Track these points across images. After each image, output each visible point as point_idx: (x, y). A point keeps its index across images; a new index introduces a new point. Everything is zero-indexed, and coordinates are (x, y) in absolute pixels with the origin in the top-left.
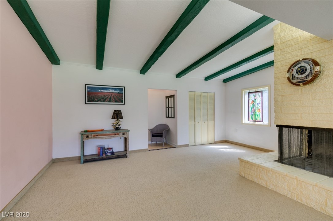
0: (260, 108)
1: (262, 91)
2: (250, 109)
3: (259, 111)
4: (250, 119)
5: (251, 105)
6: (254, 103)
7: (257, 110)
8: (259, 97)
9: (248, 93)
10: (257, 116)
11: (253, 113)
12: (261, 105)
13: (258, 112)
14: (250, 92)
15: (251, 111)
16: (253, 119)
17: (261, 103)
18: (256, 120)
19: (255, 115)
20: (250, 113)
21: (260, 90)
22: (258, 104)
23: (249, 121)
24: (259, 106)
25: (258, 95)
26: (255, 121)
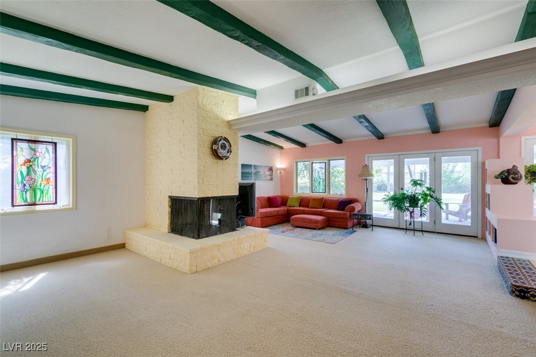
0: (51, 176)
1: (55, 144)
2: (18, 178)
3: (48, 183)
4: (19, 200)
5: (21, 169)
6: (31, 164)
7: (40, 182)
8: (47, 155)
9: (13, 140)
10: (42, 192)
11: (27, 187)
12: (52, 170)
13: (43, 185)
14: (19, 138)
15: (22, 182)
16: (29, 201)
17: (52, 165)
18: (38, 203)
19: (34, 191)
20: (18, 187)
21: (51, 141)
22: (43, 167)
23: (13, 205)
24: (48, 171)
25: (44, 150)
26: (34, 204)
